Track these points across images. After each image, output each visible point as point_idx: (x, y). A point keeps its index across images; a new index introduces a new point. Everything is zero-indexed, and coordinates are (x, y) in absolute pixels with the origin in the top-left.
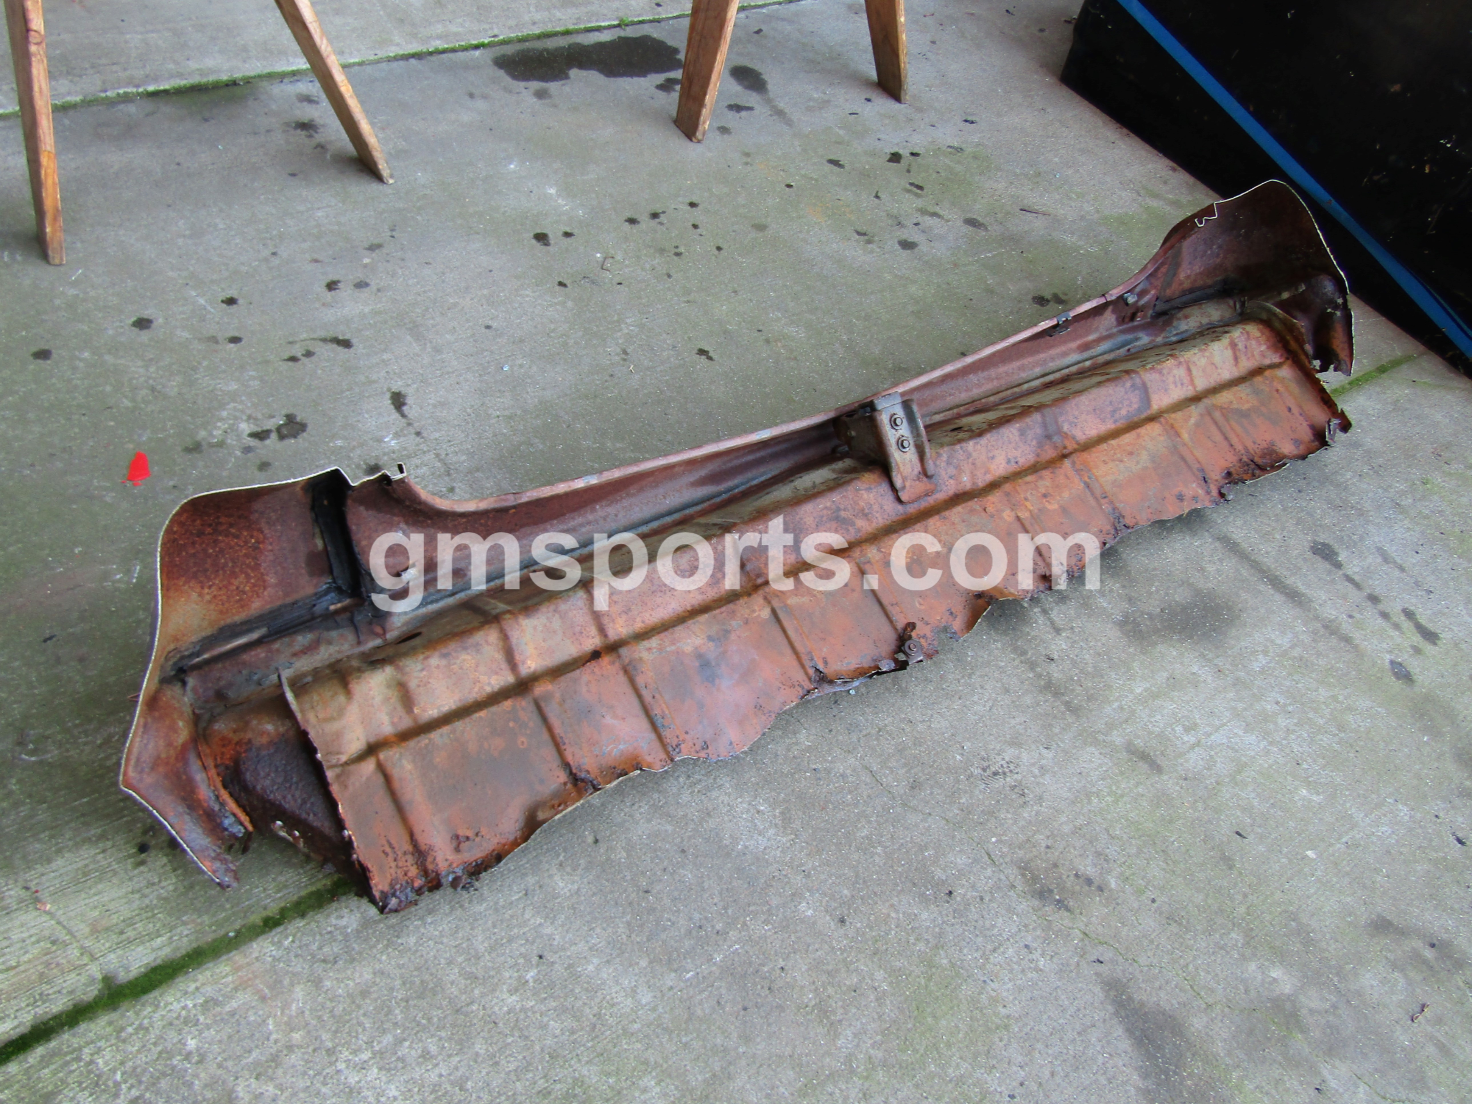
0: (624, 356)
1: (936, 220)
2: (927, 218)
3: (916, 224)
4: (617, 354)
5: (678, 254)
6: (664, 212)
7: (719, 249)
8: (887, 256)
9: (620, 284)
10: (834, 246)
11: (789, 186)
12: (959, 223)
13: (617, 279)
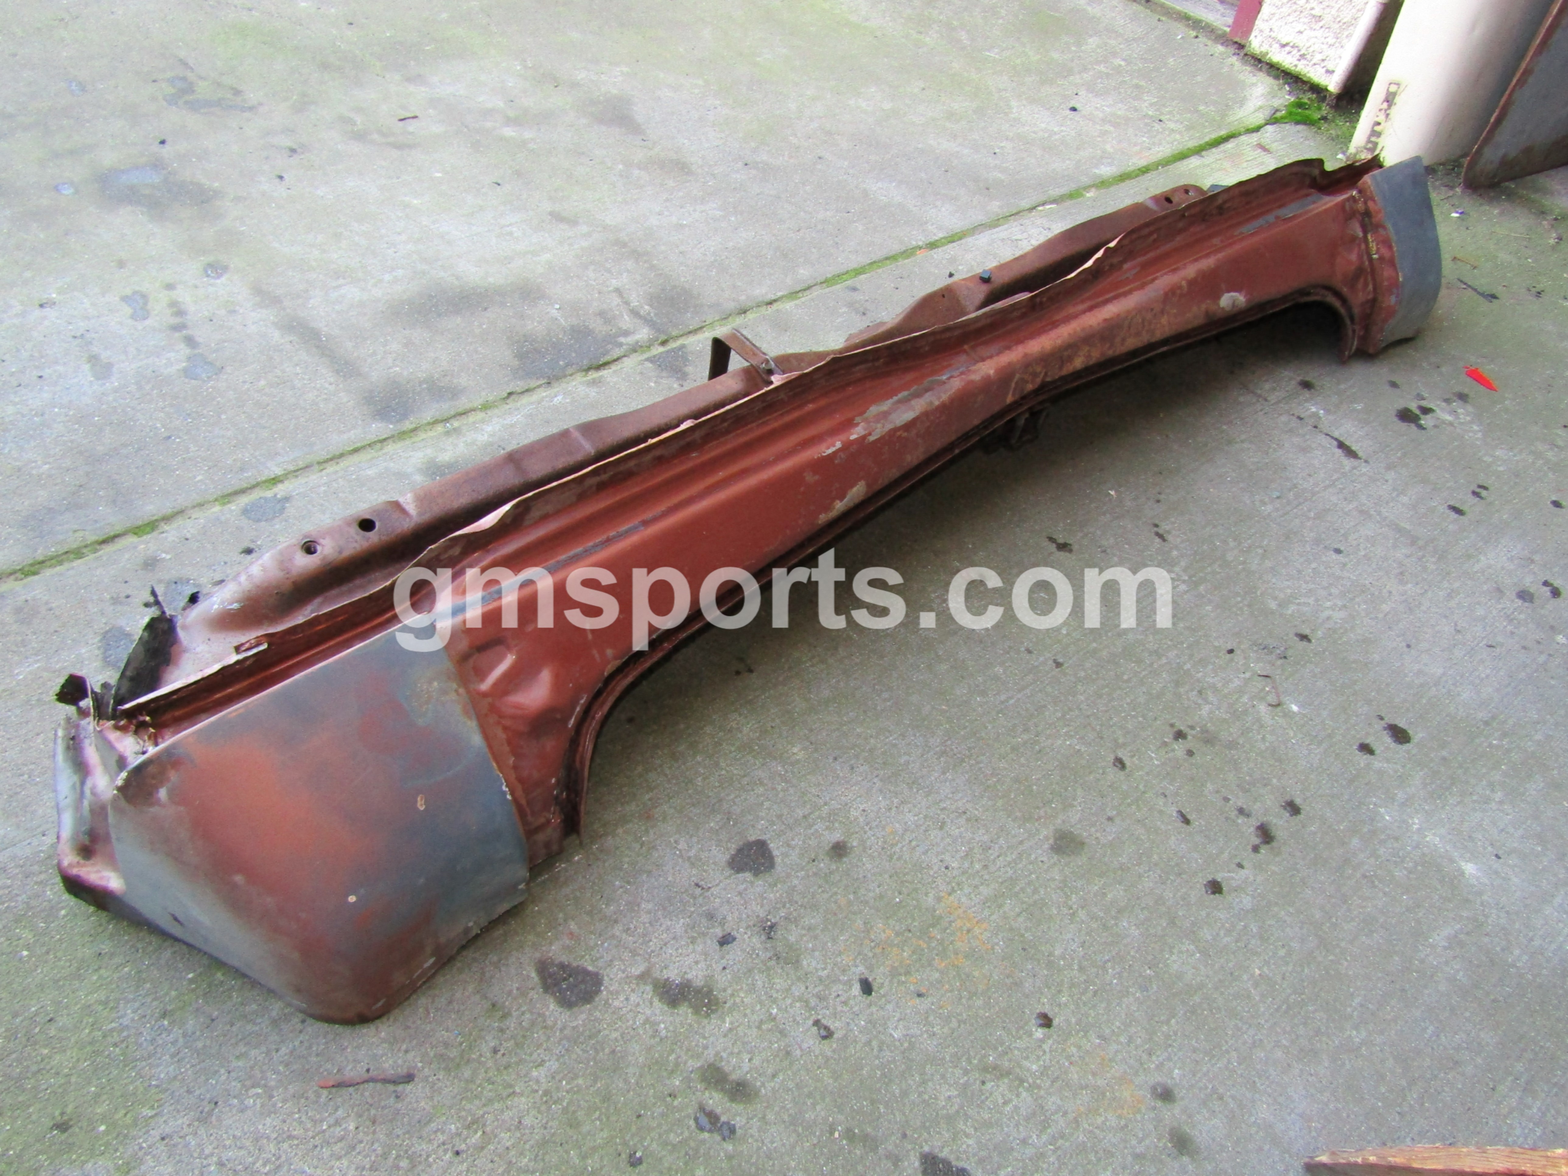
0: (1161, 532)
1: (673, 974)
2: (697, 975)
3: (725, 941)
4: (1169, 532)
5: (1180, 735)
6: (1256, 849)
7: (1120, 763)
8: (800, 813)
9: (1231, 651)
10: (910, 818)
11: (1046, 1021)
12: (612, 978)
13: (1238, 657)
